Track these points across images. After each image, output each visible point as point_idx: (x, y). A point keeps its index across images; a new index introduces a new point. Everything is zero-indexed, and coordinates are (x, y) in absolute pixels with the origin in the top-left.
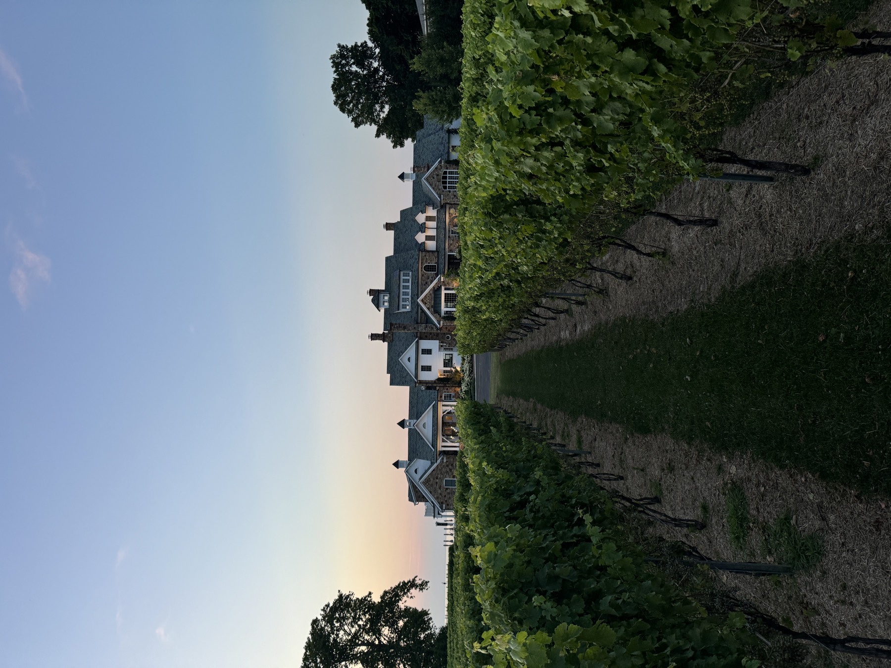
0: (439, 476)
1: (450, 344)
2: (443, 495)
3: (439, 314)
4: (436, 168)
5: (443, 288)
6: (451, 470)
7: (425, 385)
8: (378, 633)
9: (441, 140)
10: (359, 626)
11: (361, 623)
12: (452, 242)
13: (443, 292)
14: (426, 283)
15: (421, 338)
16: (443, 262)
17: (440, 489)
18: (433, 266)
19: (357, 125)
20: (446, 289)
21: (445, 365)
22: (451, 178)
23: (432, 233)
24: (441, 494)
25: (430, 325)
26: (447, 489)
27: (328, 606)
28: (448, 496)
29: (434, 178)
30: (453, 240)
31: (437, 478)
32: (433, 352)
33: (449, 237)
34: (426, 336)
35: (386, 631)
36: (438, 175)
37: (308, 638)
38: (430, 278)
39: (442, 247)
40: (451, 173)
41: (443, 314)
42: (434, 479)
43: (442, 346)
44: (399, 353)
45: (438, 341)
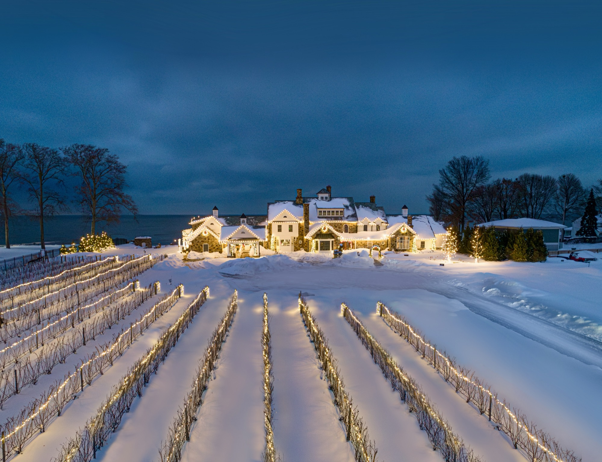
1: (296, 243)
3: (316, 238)
4: (411, 232)
5: (333, 240)
6: (214, 248)
12: (363, 243)
13: (331, 240)
14: (336, 227)
15: (300, 224)
17: (202, 241)
18: (347, 231)
20: (332, 241)
21: (282, 241)
23: (369, 230)
24: (198, 242)
25: (307, 230)
26: (202, 246)
28: (197, 246)
31: (208, 239)
33: (366, 241)
34: (301, 227)
36: (406, 233)
38: (339, 229)
43: (295, 238)
44: (289, 209)
45: (298, 235)
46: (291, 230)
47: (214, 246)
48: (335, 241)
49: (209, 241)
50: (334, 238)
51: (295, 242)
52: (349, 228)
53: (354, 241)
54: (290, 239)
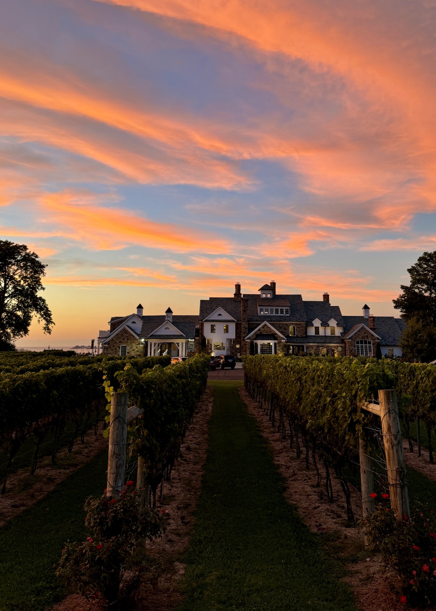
1: (233, 347)
2: (115, 345)
3: (256, 339)
4: (373, 335)
5: (276, 341)
6: (134, 350)
7: (200, 328)
8: (13, 295)
9: (397, 339)
10: (20, 281)
11: (22, 282)
12: (314, 348)
13: (272, 342)
14: (281, 328)
15: (236, 324)
16: (298, 341)
17: (120, 342)
19: (410, 271)
20: (275, 344)
22: (366, 347)
23: (321, 332)
24: (115, 343)
25: (247, 331)
26: (119, 347)
27: (37, 257)
28: (114, 348)
29: (365, 333)
30: (316, 350)
31: (127, 339)
32: (226, 334)
33: (319, 346)
34: (238, 328)
36: (367, 336)
37: (13, 243)
38: (285, 331)
39: (310, 341)
40: (370, 347)
41: (255, 341)
42: (127, 337)
43: (231, 341)
44: (225, 307)
45: (235, 338)
46: (227, 330)
47: (134, 348)
48: (278, 343)
49: (128, 342)
50: (278, 340)
51: (231, 346)
52: (297, 330)
53: (304, 346)
54: (225, 342)
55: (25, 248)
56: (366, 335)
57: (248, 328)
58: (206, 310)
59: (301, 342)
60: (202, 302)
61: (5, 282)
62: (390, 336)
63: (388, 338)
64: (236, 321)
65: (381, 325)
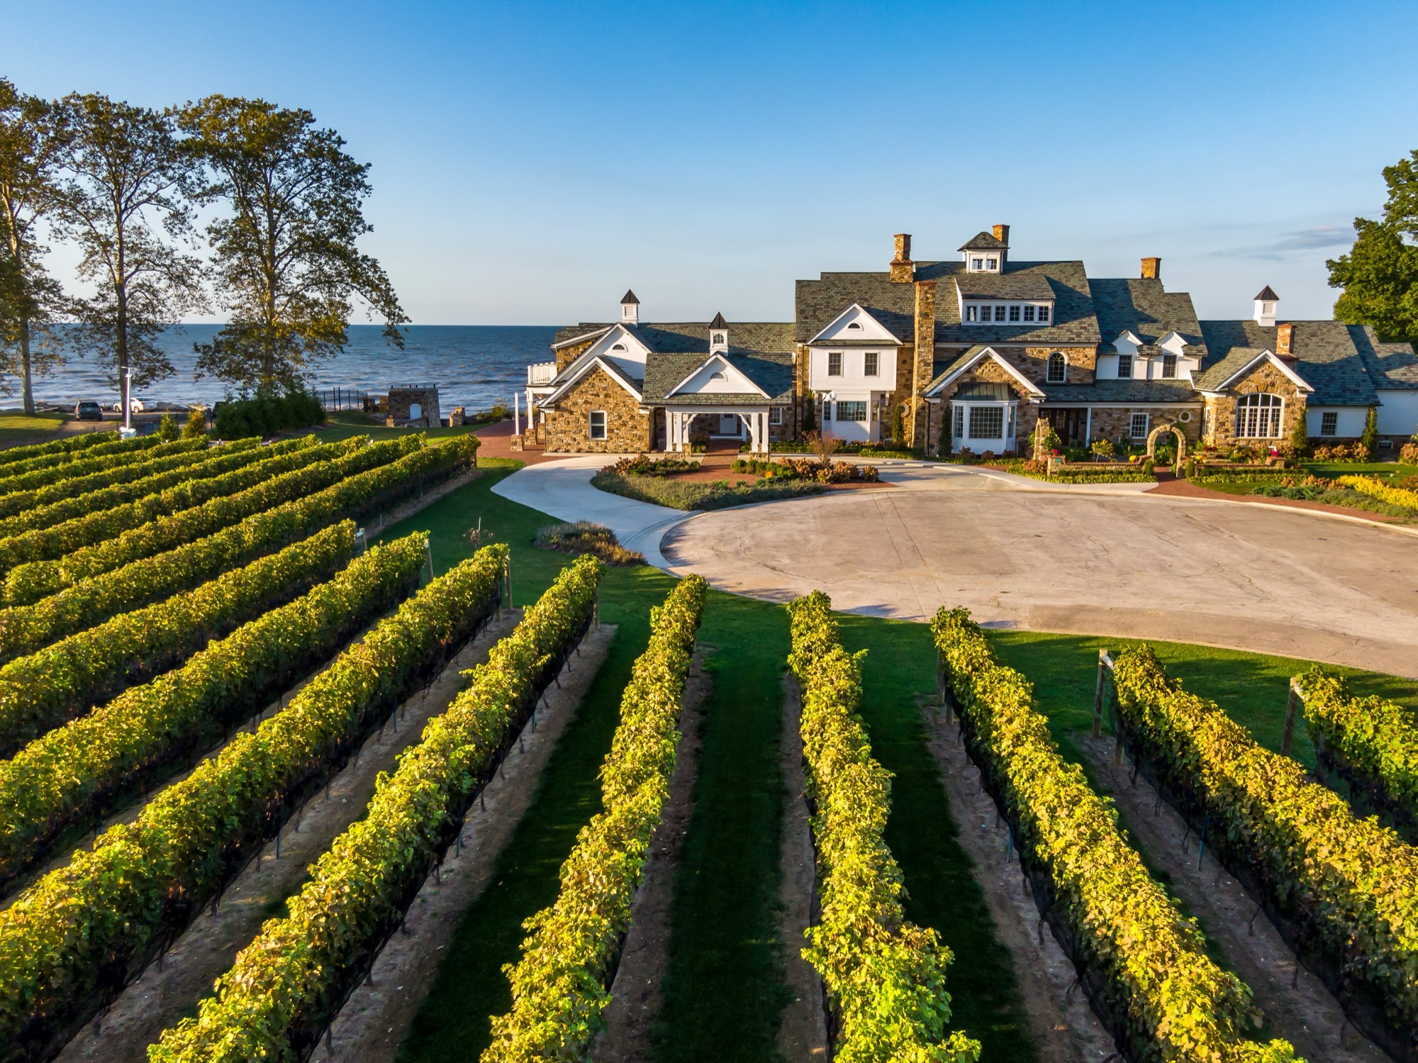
0: (611, 400)
1: (888, 413)
2: (574, 409)
3: (956, 396)
5: (1015, 403)
6: (624, 424)
7: (800, 361)
8: (297, 250)
9: (1353, 387)
10: (306, 212)
11: (313, 216)
12: (1115, 416)
14: (1024, 360)
15: (901, 351)
16: (1071, 398)
17: (586, 402)
18: (1062, 374)
19: (1389, 173)
20: (1013, 409)
21: (842, 405)
22: (1264, 414)
23: (1139, 371)
25: (931, 372)
26: (586, 417)
27: (340, 142)
29: (1267, 376)
30: (1119, 419)
31: (606, 396)
32: (871, 378)
33: (1127, 410)
34: (904, 362)
35: (302, 267)
36: (1273, 385)
37: (276, 106)
38: (1034, 369)
39: (1106, 395)
40: (1276, 415)
41: (956, 403)
42: (605, 389)
43: (884, 397)
44: (866, 300)
45: (893, 388)
46: (871, 369)
47: (625, 419)
49: (607, 403)
50: (1019, 398)
51: (885, 410)
52: (1069, 365)
53: (1086, 410)
54: (867, 398)
55: (307, 117)
56: (1269, 380)
57: (935, 363)
58: (815, 311)
59: (1081, 401)
60: (801, 284)
61: (270, 215)
62: (1332, 379)
63: (1327, 386)
64: (899, 342)
65: (1307, 345)
